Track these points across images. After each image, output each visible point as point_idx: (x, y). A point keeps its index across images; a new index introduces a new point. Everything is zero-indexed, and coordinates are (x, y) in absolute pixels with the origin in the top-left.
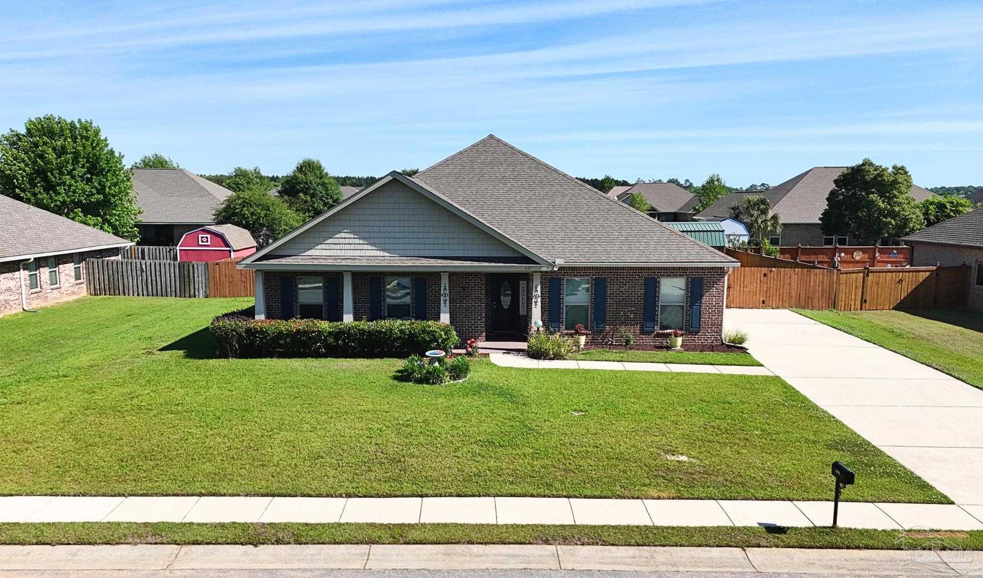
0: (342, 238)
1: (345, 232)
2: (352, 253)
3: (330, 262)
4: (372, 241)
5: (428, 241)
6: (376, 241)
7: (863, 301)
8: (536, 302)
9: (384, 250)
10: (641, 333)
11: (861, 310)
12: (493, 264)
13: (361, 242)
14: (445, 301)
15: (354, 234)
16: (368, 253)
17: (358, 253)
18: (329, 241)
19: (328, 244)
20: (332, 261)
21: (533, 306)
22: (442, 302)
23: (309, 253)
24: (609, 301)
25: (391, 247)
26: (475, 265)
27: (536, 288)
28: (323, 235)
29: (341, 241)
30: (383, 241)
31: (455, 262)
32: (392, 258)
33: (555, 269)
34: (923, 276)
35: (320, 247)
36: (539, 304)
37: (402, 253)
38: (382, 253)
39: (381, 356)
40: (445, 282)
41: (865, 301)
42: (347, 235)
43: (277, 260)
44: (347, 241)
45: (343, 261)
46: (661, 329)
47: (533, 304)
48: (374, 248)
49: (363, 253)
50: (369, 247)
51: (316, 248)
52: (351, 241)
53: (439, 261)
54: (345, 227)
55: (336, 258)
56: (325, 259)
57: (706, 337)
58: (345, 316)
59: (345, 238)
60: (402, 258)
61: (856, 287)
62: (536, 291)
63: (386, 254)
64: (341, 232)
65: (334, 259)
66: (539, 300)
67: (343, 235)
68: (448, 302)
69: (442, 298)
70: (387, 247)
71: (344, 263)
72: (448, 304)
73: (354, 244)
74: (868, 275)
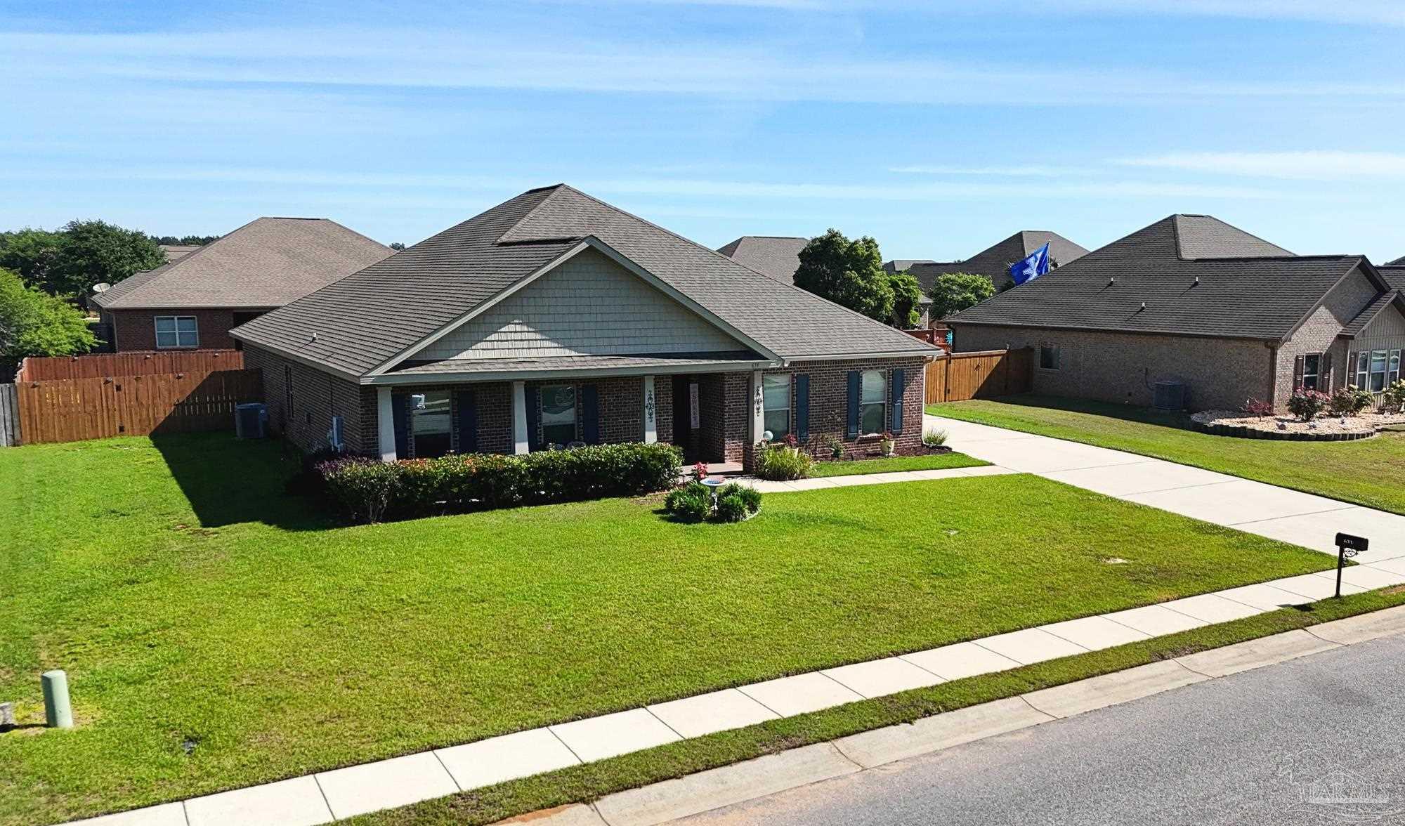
0: (511, 332)
1: (516, 324)
2: (525, 353)
3: (499, 367)
4: (552, 335)
5: (627, 333)
6: (559, 335)
7: (947, 391)
8: (758, 409)
9: (570, 348)
10: (845, 440)
11: (945, 401)
12: (714, 362)
13: (539, 337)
14: (651, 414)
15: (528, 326)
16: (553, 353)
17: (534, 353)
18: (492, 337)
19: (490, 341)
20: (502, 366)
21: (755, 414)
22: (647, 416)
23: (464, 355)
24: (812, 403)
25: (579, 342)
26: (693, 363)
27: (758, 390)
28: (483, 328)
29: (510, 336)
30: (568, 334)
31: (666, 360)
32: (583, 359)
33: (786, 365)
34: (996, 360)
35: (479, 345)
36: (762, 410)
37: (594, 350)
38: (567, 352)
39: (597, 496)
40: (649, 388)
41: (949, 390)
42: (518, 328)
43: (419, 368)
44: (518, 336)
45: (519, 366)
46: (864, 434)
47: (755, 411)
48: (556, 345)
49: (541, 353)
50: (549, 344)
51: (473, 347)
52: (523, 336)
53: (647, 360)
54: (515, 316)
55: (505, 361)
56: (490, 363)
57: (908, 440)
58: (517, 446)
59: (515, 332)
60: (594, 358)
61: (940, 377)
62: (758, 394)
63: (573, 353)
64: (509, 323)
65: (504, 363)
66: (761, 405)
67: (511, 327)
68: (654, 416)
69: (647, 411)
70: (574, 343)
71: (521, 368)
72: (654, 419)
73: (529, 340)
74: (950, 363)
